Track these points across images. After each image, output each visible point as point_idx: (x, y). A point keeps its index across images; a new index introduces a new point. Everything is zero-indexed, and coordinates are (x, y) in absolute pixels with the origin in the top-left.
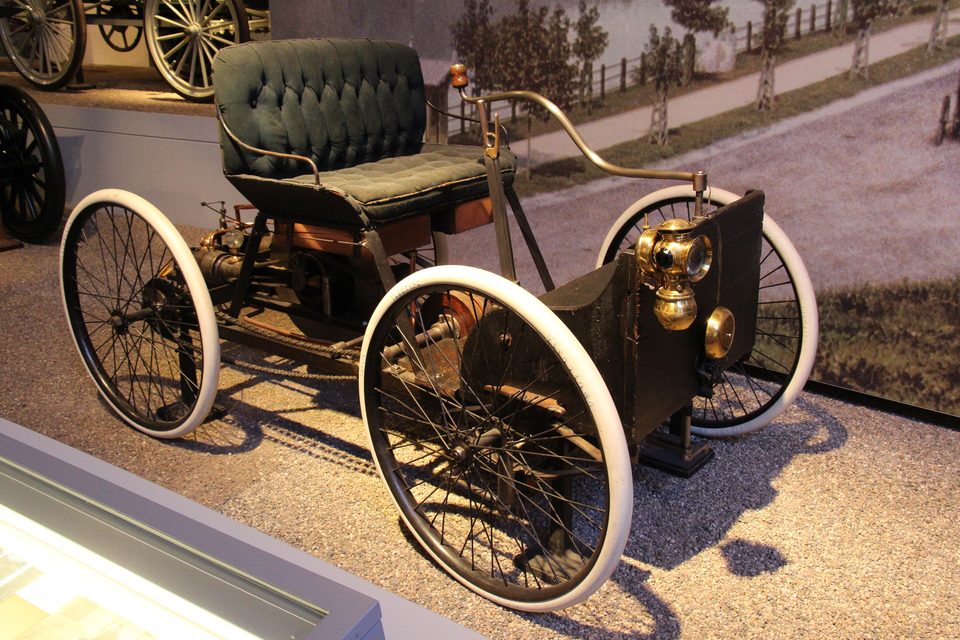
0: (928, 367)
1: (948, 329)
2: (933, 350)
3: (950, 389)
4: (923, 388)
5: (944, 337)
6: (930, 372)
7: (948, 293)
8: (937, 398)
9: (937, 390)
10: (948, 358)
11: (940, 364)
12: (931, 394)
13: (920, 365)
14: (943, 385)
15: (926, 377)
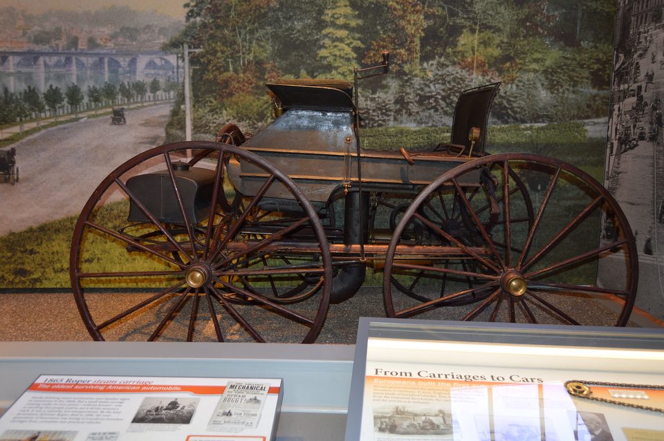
0: (6, 271)
1: (9, 254)
2: (6, 264)
3: (16, 278)
4: (6, 280)
5: (9, 258)
6: (7, 273)
7: (6, 240)
8: (12, 283)
9: (11, 279)
10: (12, 266)
11: (10, 269)
12: (9, 282)
13: (3, 271)
14: (13, 277)
15: (6, 275)
